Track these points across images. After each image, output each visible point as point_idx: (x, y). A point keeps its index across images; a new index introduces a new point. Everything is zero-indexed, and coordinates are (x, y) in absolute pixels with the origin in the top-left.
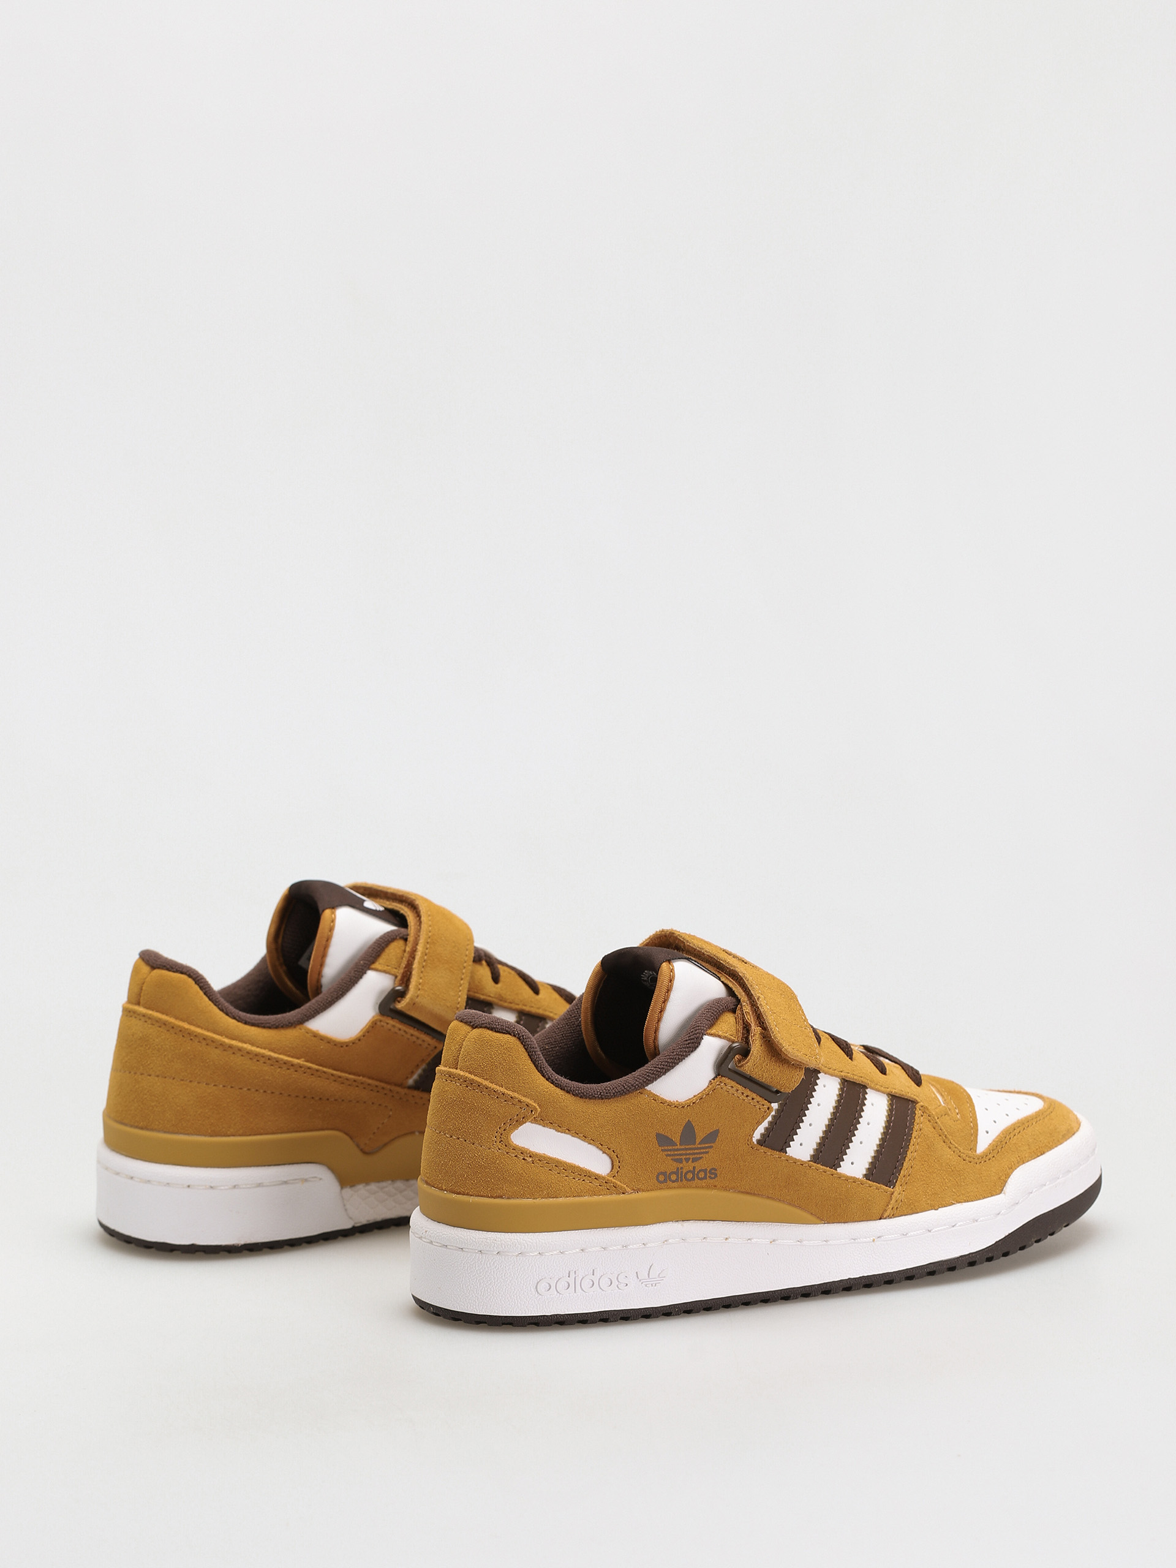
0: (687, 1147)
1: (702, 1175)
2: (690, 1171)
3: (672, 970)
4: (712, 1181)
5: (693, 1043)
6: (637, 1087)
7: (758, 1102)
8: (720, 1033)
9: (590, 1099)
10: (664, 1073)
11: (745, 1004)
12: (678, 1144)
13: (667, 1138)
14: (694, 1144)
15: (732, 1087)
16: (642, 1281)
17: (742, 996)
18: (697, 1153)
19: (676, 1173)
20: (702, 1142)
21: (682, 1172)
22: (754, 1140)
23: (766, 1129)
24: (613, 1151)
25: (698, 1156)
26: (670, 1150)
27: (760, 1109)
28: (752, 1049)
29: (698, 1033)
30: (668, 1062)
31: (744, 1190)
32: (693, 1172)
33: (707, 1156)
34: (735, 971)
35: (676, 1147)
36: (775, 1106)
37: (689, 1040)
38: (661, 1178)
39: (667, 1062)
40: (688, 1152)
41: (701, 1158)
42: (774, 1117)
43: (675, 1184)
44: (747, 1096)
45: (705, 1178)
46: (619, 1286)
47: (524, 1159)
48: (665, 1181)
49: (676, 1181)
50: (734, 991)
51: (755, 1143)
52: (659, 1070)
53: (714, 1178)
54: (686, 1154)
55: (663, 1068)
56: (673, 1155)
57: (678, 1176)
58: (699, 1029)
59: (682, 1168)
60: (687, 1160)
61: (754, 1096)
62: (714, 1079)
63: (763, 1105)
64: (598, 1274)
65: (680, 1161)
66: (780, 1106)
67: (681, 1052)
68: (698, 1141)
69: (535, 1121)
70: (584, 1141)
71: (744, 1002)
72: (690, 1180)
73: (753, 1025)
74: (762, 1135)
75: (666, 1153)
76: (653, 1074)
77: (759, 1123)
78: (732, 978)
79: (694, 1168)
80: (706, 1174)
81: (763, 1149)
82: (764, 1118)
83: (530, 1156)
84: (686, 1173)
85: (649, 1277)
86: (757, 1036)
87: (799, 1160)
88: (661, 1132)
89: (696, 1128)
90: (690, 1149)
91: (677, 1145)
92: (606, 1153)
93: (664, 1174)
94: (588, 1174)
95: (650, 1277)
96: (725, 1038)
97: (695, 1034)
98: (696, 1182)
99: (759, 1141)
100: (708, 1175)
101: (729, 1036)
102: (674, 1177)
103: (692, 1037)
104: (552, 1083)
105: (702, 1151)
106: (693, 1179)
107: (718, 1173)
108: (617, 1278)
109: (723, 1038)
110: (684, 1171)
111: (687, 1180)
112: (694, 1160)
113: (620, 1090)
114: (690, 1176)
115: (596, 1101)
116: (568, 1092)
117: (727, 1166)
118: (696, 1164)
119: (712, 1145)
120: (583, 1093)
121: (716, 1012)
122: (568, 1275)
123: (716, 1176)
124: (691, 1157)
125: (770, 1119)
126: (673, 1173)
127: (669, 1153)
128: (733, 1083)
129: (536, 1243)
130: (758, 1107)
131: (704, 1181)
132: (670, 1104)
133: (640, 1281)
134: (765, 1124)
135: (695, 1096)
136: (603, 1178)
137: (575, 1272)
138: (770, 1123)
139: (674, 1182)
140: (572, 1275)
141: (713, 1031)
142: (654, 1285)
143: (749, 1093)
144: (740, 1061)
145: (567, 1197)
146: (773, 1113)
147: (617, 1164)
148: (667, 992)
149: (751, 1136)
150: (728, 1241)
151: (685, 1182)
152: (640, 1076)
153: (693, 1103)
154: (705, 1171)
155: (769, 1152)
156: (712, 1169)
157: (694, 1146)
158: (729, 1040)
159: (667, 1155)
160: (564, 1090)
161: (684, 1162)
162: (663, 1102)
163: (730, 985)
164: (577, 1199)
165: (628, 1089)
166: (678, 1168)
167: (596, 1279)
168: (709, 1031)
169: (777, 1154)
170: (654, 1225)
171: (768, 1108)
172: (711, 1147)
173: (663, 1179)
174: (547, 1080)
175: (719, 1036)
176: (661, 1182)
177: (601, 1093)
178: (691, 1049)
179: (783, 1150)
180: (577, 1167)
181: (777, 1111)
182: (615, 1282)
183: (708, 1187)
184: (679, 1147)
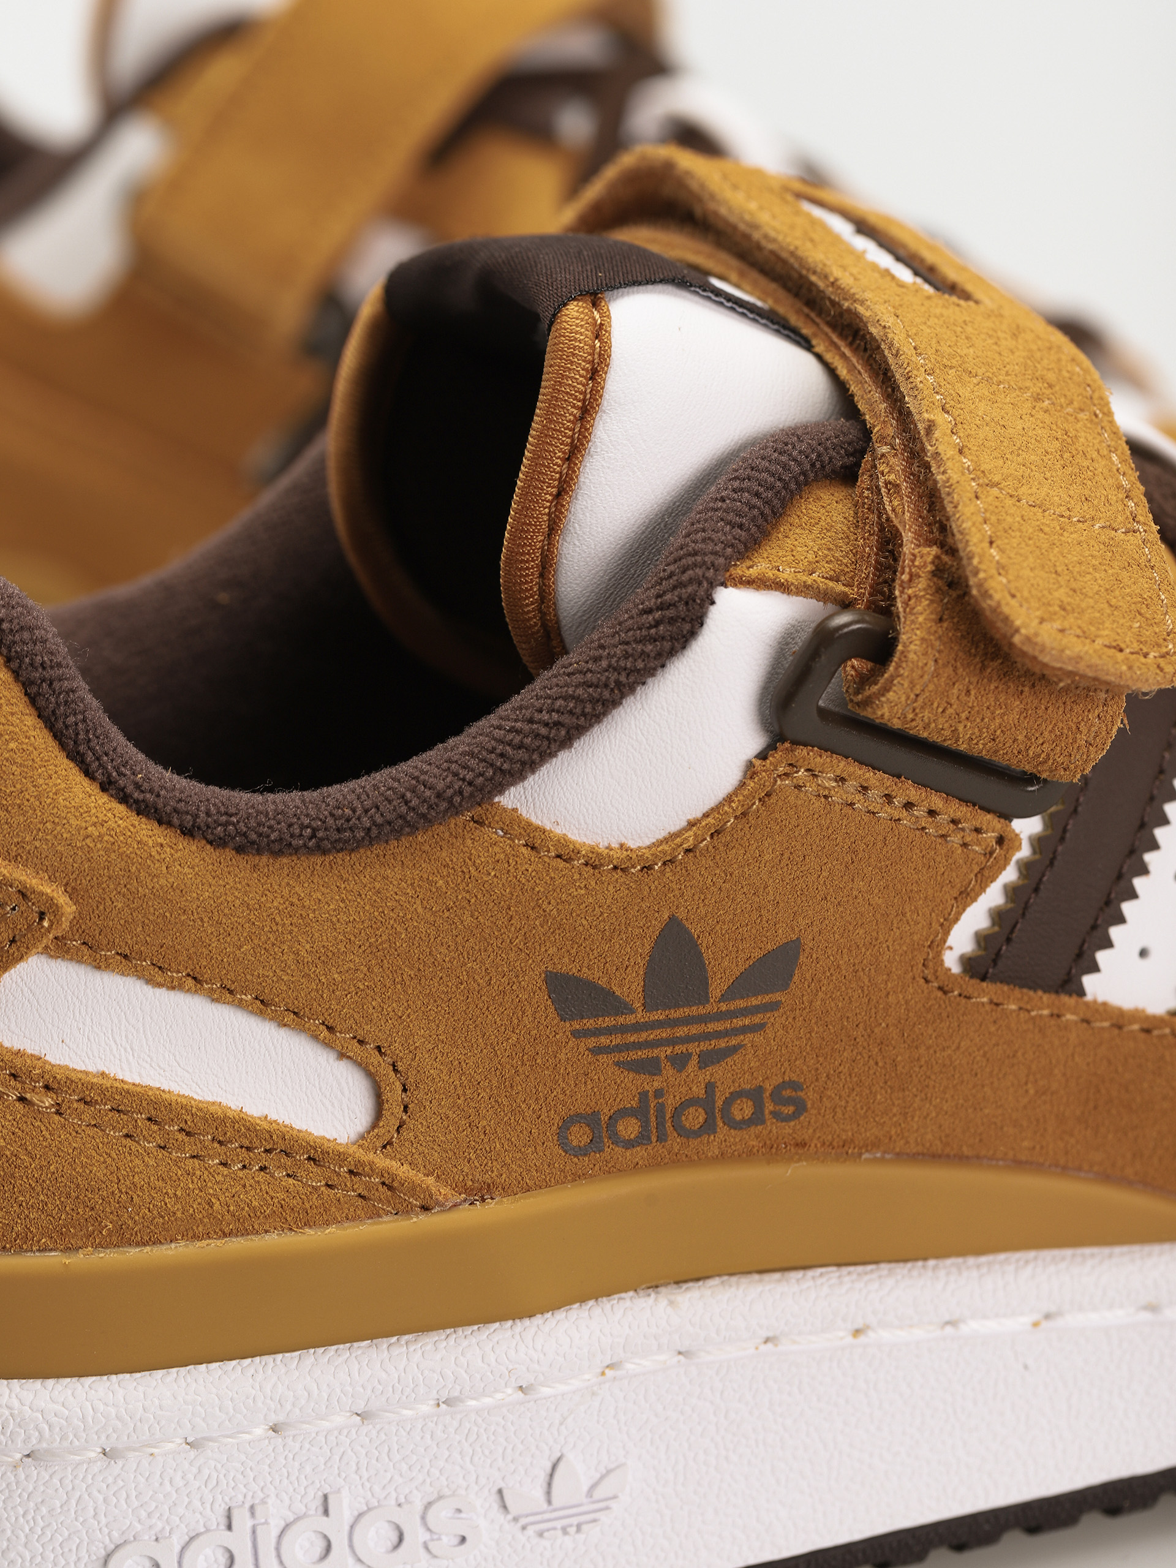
0: (675, 1014)
1: (743, 1110)
2: (692, 1102)
3: (600, 332)
4: (787, 1128)
5: (672, 621)
6: (457, 799)
7: (954, 822)
8: (787, 575)
9: (279, 853)
10: (566, 742)
11: (885, 449)
12: (637, 1005)
13: (590, 986)
14: (704, 999)
15: (843, 780)
16: (523, 1521)
17: (876, 416)
18: (718, 1035)
19: (640, 1112)
20: (743, 985)
21: (661, 1108)
22: (951, 961)
23: (998, 916)
24: (379, 1048)
25: (722, 1044)
26: (609, 1031)
27: (965, 845)
28: (903, 637)
29: (690, 581)
30: (577, 699)
31: (920, 1149)
32: (707, 1102)
33: (758, 1038)
34: (857, 315)
35: (630, 1019)
36: (1028, 827)
37: (660, 608)
38: (579, 1136)
39: (573, 697)
40: (681, 1032)
41: (735, 1049)
42: (1025, 868)
43: (639, 1153)
44: (909, 805)
45: (756, 1119)
46: (431, 1546)
47: (22, 1099)
48: (595, 1144)
49: (643, 1139)
50: (852, 396)
51: (956, 969)
52: (544, 731)
53: (795, 1116)
54: (673, 1042)
55: (558, 724)
56: (618, 1048)
57: (645, 1125)
58: (695, 565)
59: (659, 1093)
60: (680, 1062)
61: (937, 801)
62: (762, 756)
63: (978, 831)
64: (344, 1508)
65: (651, 1067)
66: (1049, 824)
67: (626, 656)
68: (717, 989)
69: (60, 949)
70: (261, 1014)
71: (882, 440)
72: (697, 1134)
73: (908, 536)
74: (982, 939)
75: (592, 1042)
76: (521, 746)
77: (967, 896)
78: (850, 345)
79: (710, 1087)
80: (759, 1107)
81: (985, 993)
82: (984, 879)
83: (47, 1087)
84: (678, 1111)
85: (549, 1502)
86: (922, 583)
87: (1137, 1015)
88: (566, 966)
89: (704, 942)
90: (687, 1021)
91: (632, 1011)
92: (349, 1057)
93: (591, 1119)
94: (281, 1145)
95: (557, 1501)
96: (804, 590)
97: (681, 585)
98: (720, 1136)
99: (969, 964)
100: (769, 1106)
101: (823, 584)
102: (629, 1128)
103: (668, 597)
104: (124, 798)
105: (738, 1022)
106: (708, 1127)
107: (810, 1096)
108: (423, 1518)
109: (798, 593)
110: (671, 1102)
111: (686, 1134)
112: (707, 1060)
113: (389, 816)
114: (695, 1118)
115: (304, 863)
116: (188, 832)
117: (844, 1069)
118: (716, 1072)
119: (777, 996)
120: (245, 835)
121: (772, 488)
122: (223, 1521)
123: (800, 1108)
124: (694, 1048)
125: (1010, 875)
126: (623, 1113)
127: (604, 1040)
128: (842, 766)
129: (84, 1419)
130: (956, 839)
131: (754, 1130)
132: (594, 861)
133: (516, 1519)
134: (993, 896)
135: (691, 824)
136: (341, 1157)
137: (252, 1509)
138: (1012, 892)
139: (629, 1144)
140: (243, 1522)
141: (760, 566)
142: (573, 1530)
143: (913, 793)
144: (864, 680)
145: (196, 1237)
146: (1024, 852)
147: (394, 1095)
148: (582, 419)
149: (938, 944)
150: (862, 1339)
151: (675, 1141)
152: (472, 754)
153: (688, 851)
154: (755, 1095)
155: (1013, 1000)
156: (784, 1085)
157: (702, 1010)
158: (823, 596)
159: (597, 1051)
160: (170, 824)
161: (668, 1071)
162: (566, 853)
163: (843, 372)
164: (237, 1245)
165: (424, 809)
166: (643, 1096)
167: (337, 1527)
168: (741, 570)
169: (1043, 1004)
170: (561, 1314)
171: (1000, 840)
172: (774, 1006)
173: (586, 1140)
174: (104, 789)
175: (783, 587)
176: (581, 1152)
177: (314, 830)
178: (667, 645)
179: (1071, 986)
180: (234, 1121)
181: (1038, 843)
182: (416, 1536)
183: (772, 1152)
184: (640, 1016)
